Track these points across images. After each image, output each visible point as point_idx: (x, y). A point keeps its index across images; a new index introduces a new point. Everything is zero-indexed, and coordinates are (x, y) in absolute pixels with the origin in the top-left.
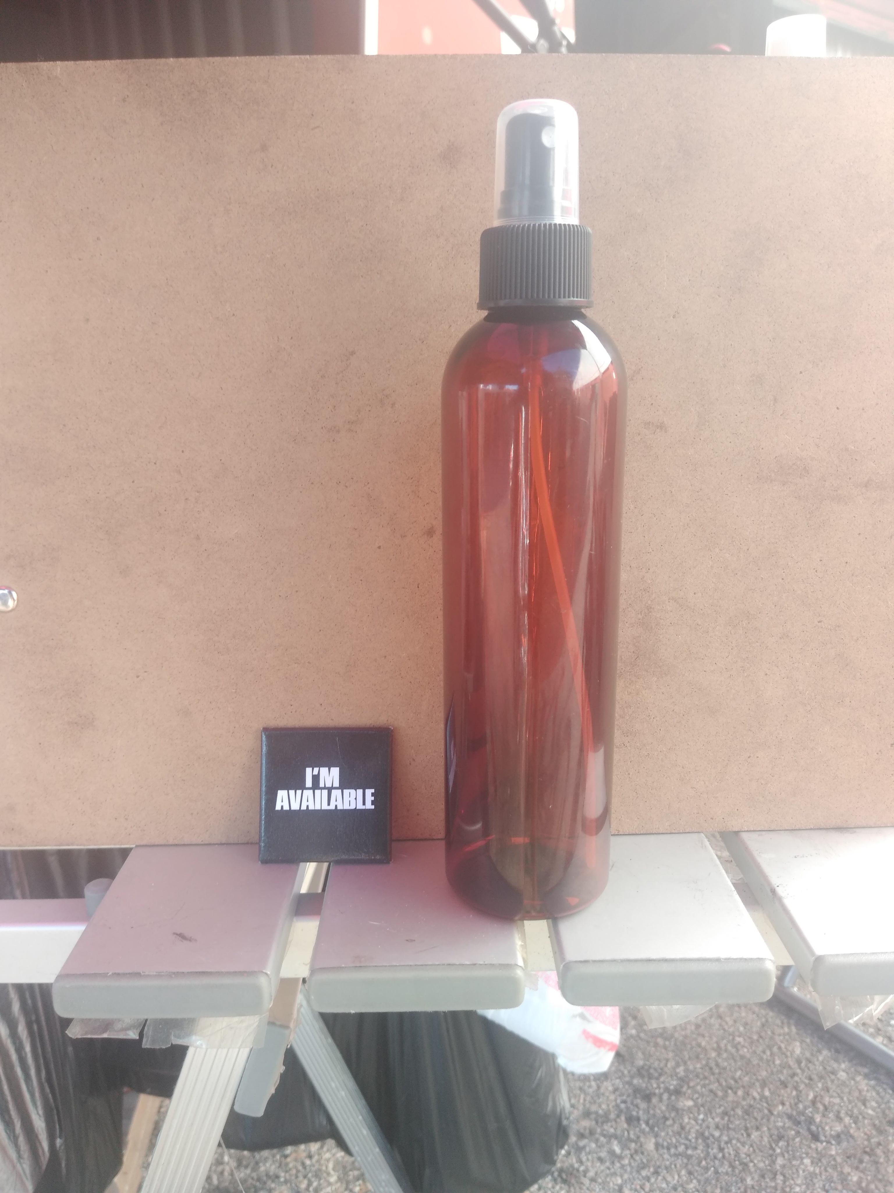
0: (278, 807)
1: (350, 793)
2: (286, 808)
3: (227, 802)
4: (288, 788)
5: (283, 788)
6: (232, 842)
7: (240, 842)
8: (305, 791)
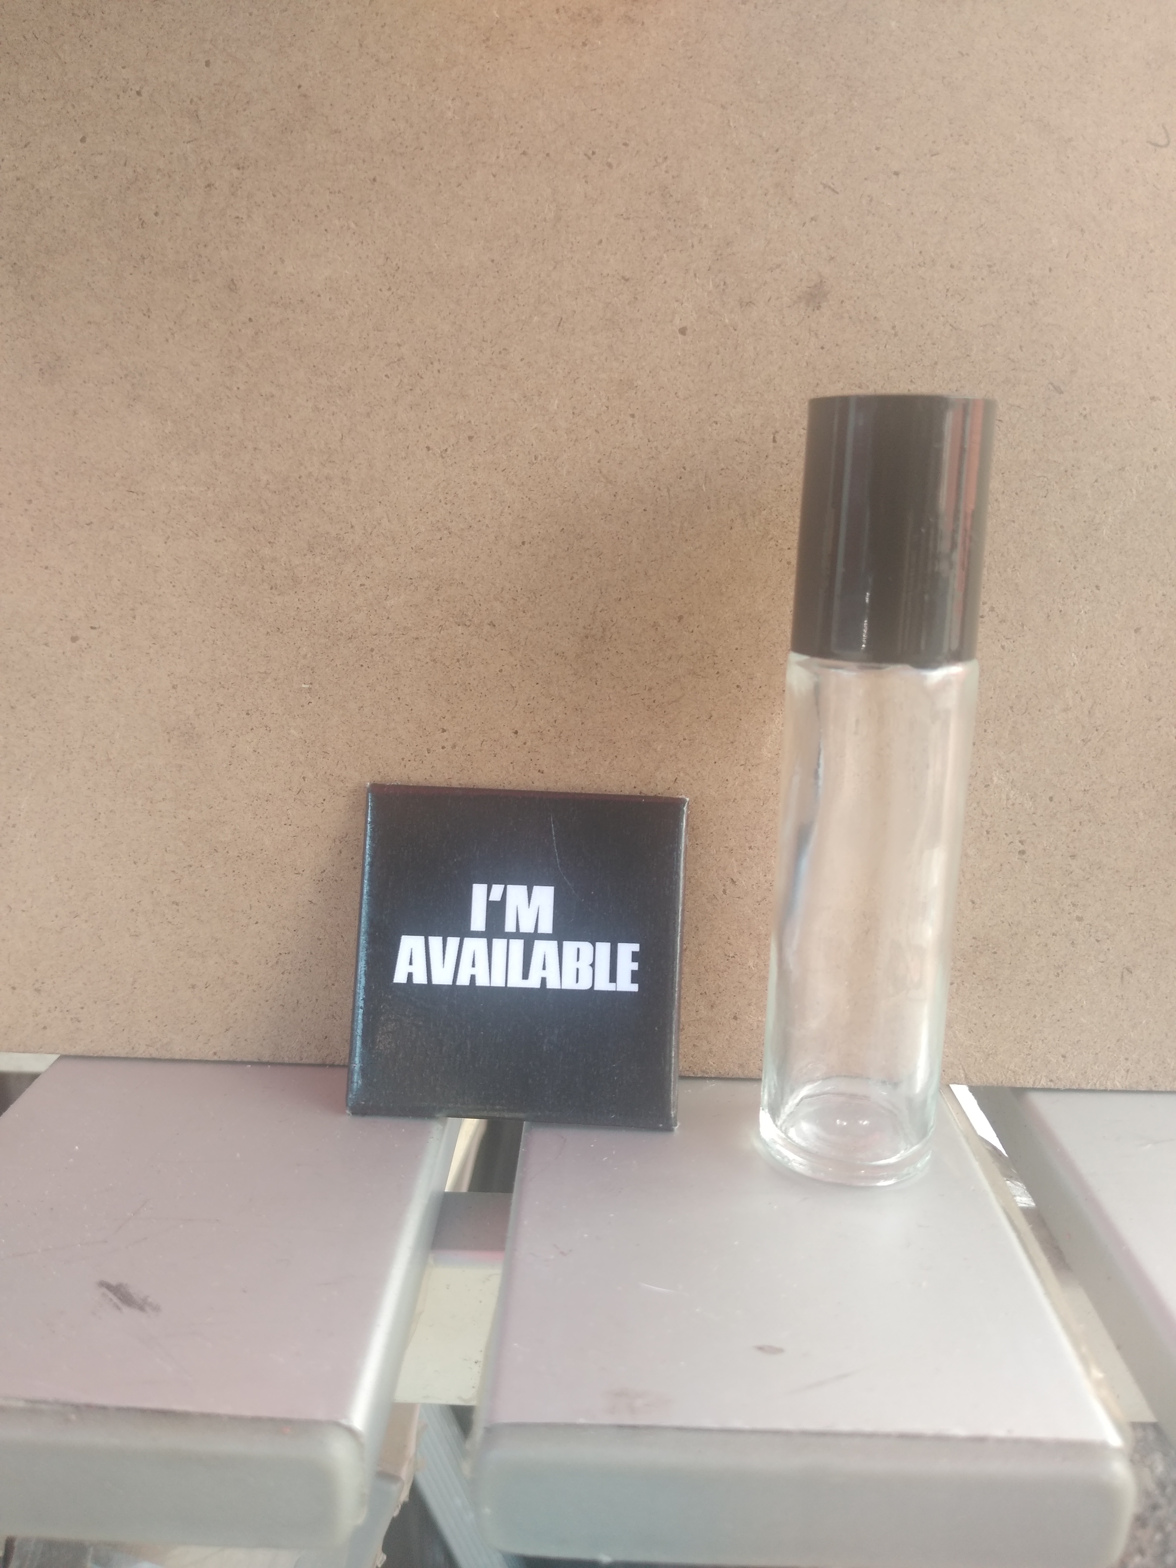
0: (400, 977)
1: (578, 949)
2: (420, 978)
3: (277, 962)
4: (427, 934)
5: (413, 932)
6: (286, 1060)
7: (304, 1061)
8: (467, 940)
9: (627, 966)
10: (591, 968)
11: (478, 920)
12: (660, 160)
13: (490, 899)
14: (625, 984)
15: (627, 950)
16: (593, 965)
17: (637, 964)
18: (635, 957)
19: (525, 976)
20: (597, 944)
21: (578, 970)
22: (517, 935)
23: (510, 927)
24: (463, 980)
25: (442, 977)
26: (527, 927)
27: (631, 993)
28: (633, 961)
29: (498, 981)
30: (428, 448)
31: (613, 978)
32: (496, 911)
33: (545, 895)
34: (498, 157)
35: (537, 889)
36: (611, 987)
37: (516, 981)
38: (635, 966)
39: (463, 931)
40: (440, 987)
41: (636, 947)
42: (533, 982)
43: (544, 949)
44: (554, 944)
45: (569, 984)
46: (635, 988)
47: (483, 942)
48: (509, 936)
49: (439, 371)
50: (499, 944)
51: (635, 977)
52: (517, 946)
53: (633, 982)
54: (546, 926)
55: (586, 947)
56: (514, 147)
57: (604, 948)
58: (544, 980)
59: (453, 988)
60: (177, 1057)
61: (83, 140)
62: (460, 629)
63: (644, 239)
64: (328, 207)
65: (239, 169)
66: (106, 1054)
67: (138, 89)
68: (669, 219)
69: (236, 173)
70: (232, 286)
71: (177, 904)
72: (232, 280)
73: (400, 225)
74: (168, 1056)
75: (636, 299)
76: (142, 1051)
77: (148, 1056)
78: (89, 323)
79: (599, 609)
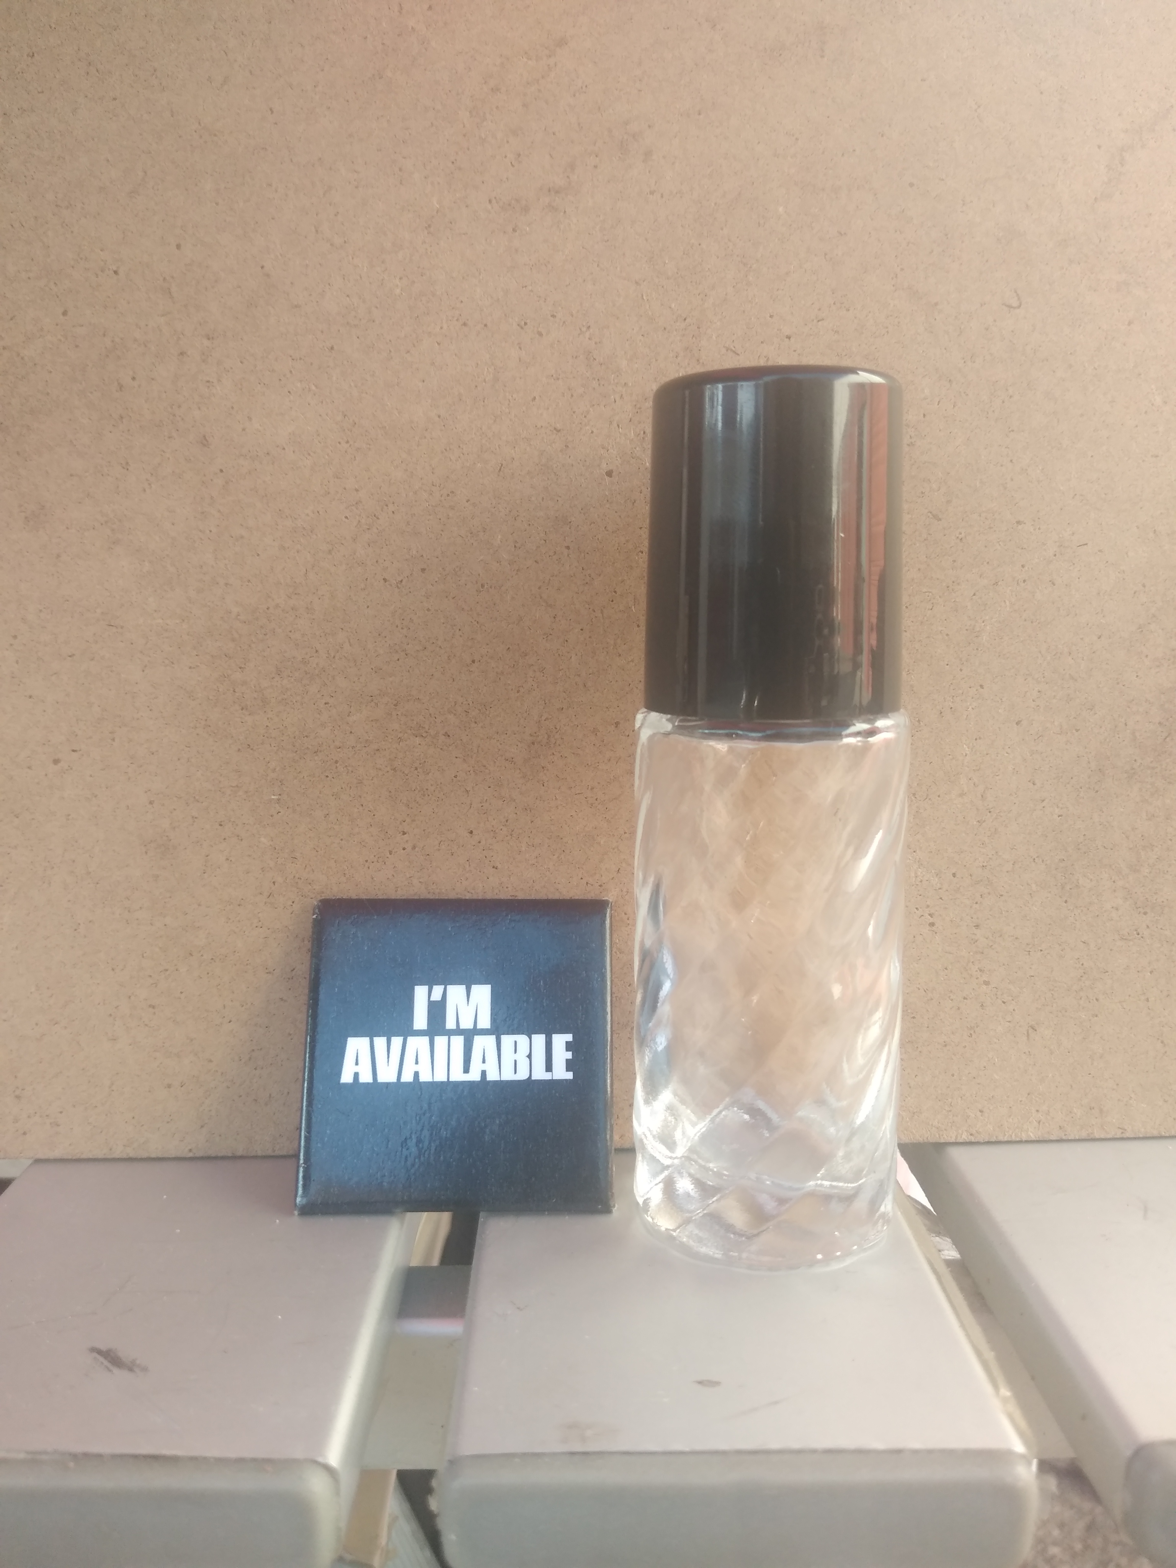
8: (410, 1039)
9: (561, 1055)
10: (528, 1059)
11: (420, 1020)
12: (584, 329)
13: (432, 999)
14: (561, 1073)
15: (560, 1041)
16: (529, 1056)
17: (571, 1053)
18: (569, 1046)
19: (466, 1070)
20: (534, 1036)
21: (515, 1061)
22: (458, 1031)
23: (450, 1024)
24: (407, 1077)
25: (387, 1075)
26: (467, 1024)
27: (566, 1080)
28: (567, 1050)
29: (440, 1076)
30: (385, 580)
31: (549, 1068)
32: (437, 1010)
33: (482, 993)
34: (441, 328)
35: (475, 988)
36: (547, 1076)
37: (458, 1075)
38: (569, 1055)
39: (406, 1030)
40: (387, 1085)
41: (569, 1037)
42: (474, 1076)
43: (484, 1044)
44: (493, 1038)
45: (508, 1075)
46: (569, 1076)
47: (426, 1039)
48: (450, 1033)
49: (393, 512)
50: (441, 1041)
51: (570, 1065)
52: (458, 1042)
53: (568, 1070)
54: (485, 1022)
55: (522, 1039)
56: (455, 319)
57: (539, 1040)
58: (484, 1073)
59: (399, 1083)
60: (153, 1155)
61: (65, 313)
62: (418, 740)
63: (572, 396)
64: (291, 372)
65: (209, 339)
66: (84, 1156)
67: (115, 269)
68: (594, 379)
69: (206, 342)
70: (204, 442)
71: (154, 1007)
72: (204, 436)
73: (356, 387)
74: (145, 1155)
75: (567, 446)
76: (118, 1153)
77: (125, 1156)
78: (71, 475)
79: (543, 718)
